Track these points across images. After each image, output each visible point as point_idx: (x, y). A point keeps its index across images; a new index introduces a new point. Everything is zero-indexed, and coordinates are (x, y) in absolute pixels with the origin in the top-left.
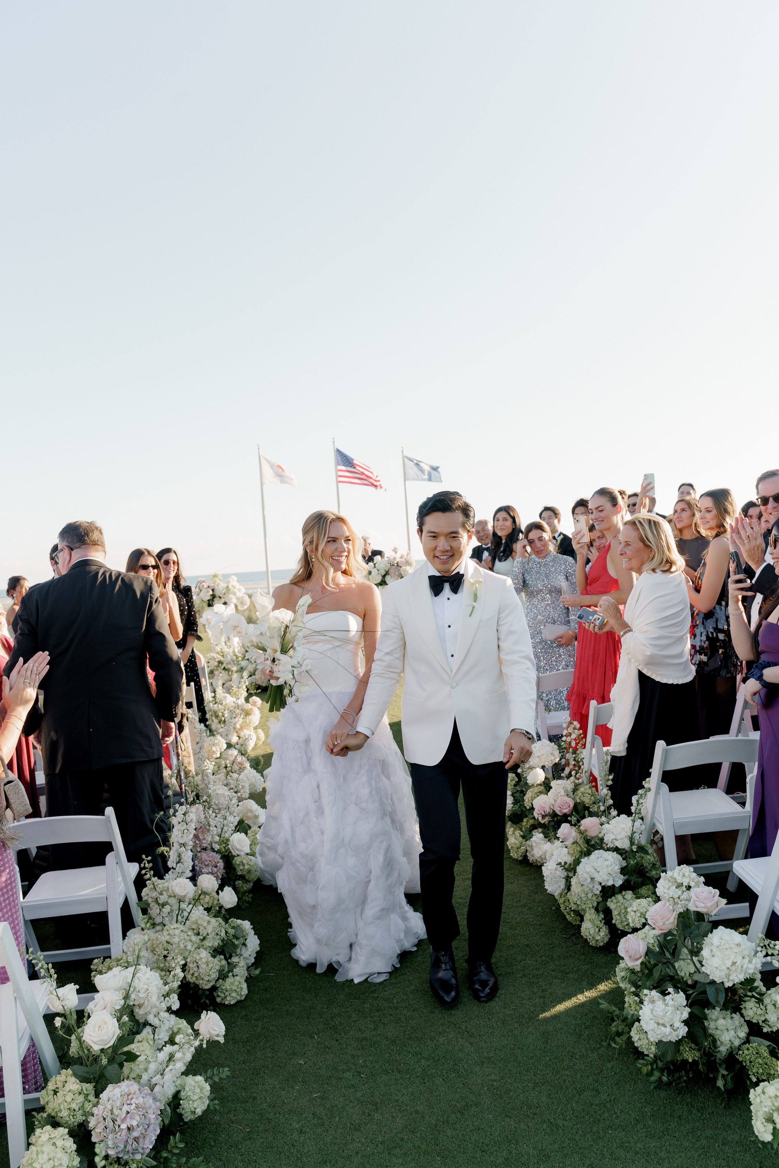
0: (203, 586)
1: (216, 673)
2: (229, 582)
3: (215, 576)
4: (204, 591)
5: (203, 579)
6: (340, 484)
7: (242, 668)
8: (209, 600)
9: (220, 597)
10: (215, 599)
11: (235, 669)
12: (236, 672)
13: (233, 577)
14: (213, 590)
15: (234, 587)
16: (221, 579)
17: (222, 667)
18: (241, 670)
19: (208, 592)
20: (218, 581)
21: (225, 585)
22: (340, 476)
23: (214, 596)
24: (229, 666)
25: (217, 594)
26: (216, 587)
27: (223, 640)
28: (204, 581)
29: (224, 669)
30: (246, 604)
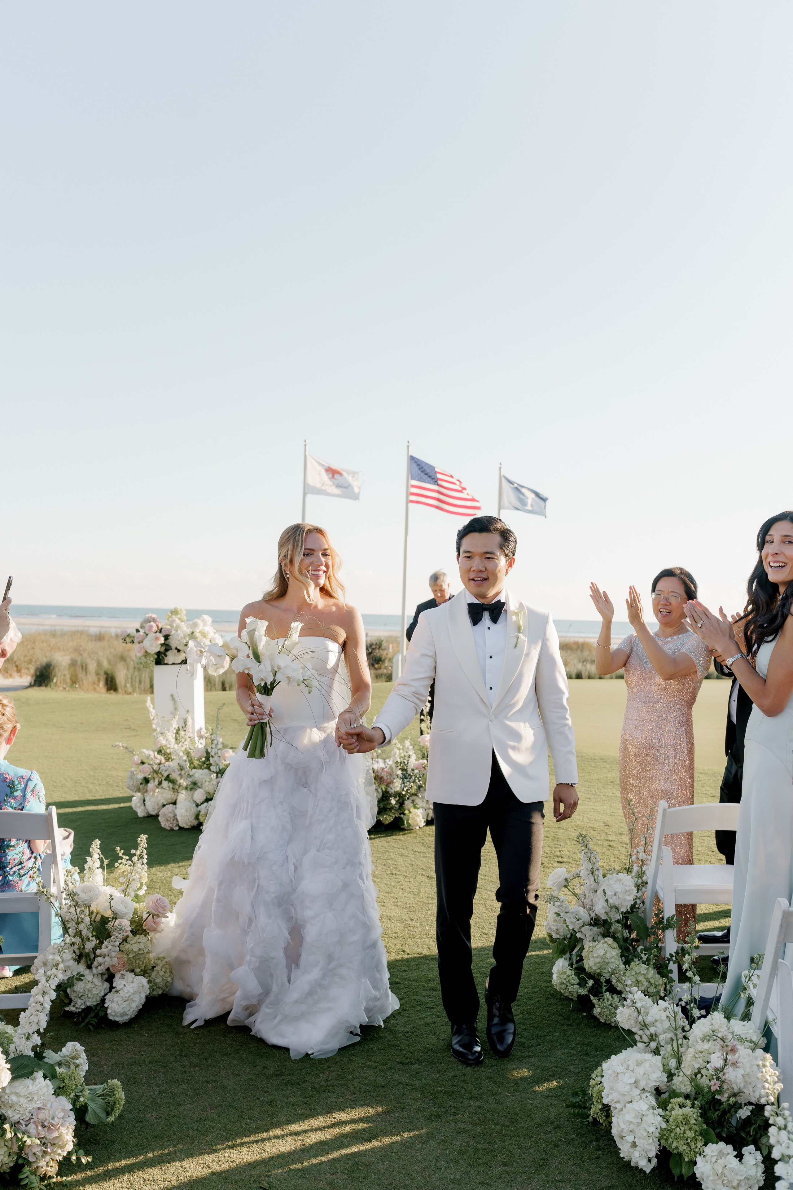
0: (151, 626)
1: (151, 785)
2: (196, 625)
3: (175, 612)
4: (151, 635)
5: (154, 616)
6: (411, 505)
7: (195, 784)
8: (158, 654)
9: (179, 651)
10: (168, 653)
11: (184, 782)
12: (186, 788)
13: (206, 617)
14: (166, 637)
15: (204, 635)
16: (185, 618)
17: (165, 775)
18: (194, 785)
19: (157, 639)
20: (178, 621)
21: (189, 631)
22: (413, 494)
23: (167, 647)
24: (174, 776)
25: (173, 643)
26: (173, 632)
27: (175, 725)
28: (154, 620)
29: (168, 778)
30: (223, 667)
